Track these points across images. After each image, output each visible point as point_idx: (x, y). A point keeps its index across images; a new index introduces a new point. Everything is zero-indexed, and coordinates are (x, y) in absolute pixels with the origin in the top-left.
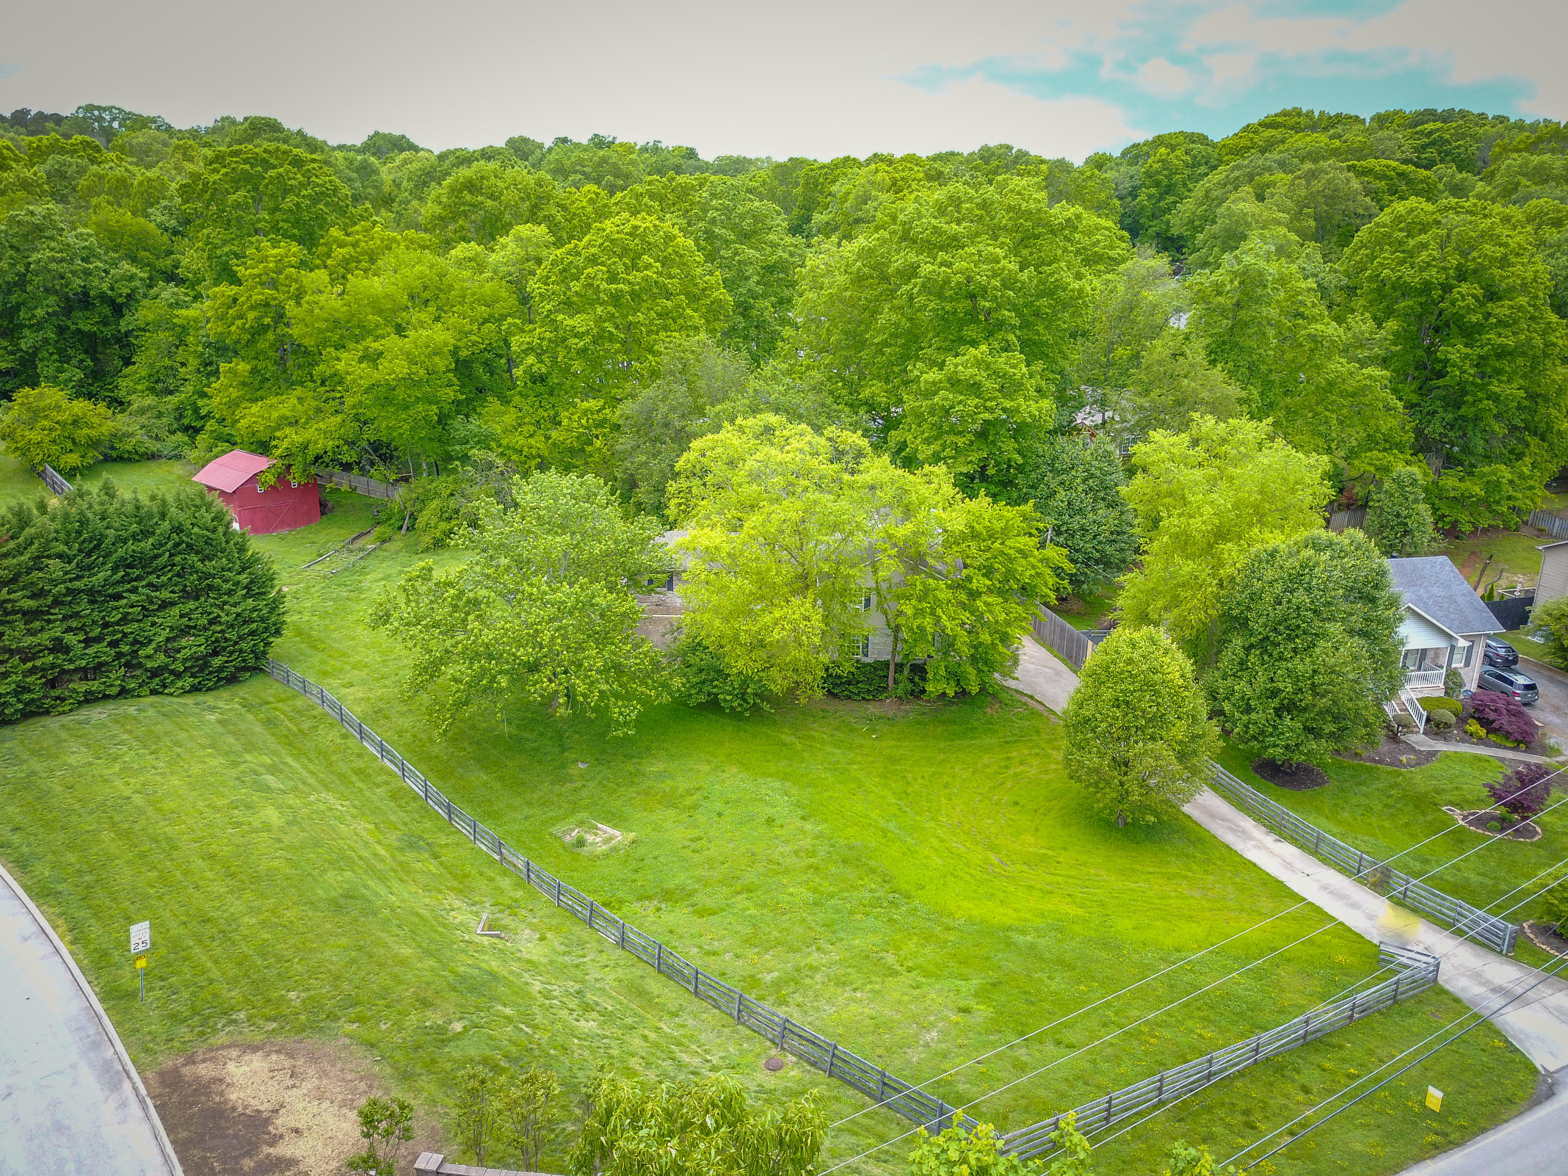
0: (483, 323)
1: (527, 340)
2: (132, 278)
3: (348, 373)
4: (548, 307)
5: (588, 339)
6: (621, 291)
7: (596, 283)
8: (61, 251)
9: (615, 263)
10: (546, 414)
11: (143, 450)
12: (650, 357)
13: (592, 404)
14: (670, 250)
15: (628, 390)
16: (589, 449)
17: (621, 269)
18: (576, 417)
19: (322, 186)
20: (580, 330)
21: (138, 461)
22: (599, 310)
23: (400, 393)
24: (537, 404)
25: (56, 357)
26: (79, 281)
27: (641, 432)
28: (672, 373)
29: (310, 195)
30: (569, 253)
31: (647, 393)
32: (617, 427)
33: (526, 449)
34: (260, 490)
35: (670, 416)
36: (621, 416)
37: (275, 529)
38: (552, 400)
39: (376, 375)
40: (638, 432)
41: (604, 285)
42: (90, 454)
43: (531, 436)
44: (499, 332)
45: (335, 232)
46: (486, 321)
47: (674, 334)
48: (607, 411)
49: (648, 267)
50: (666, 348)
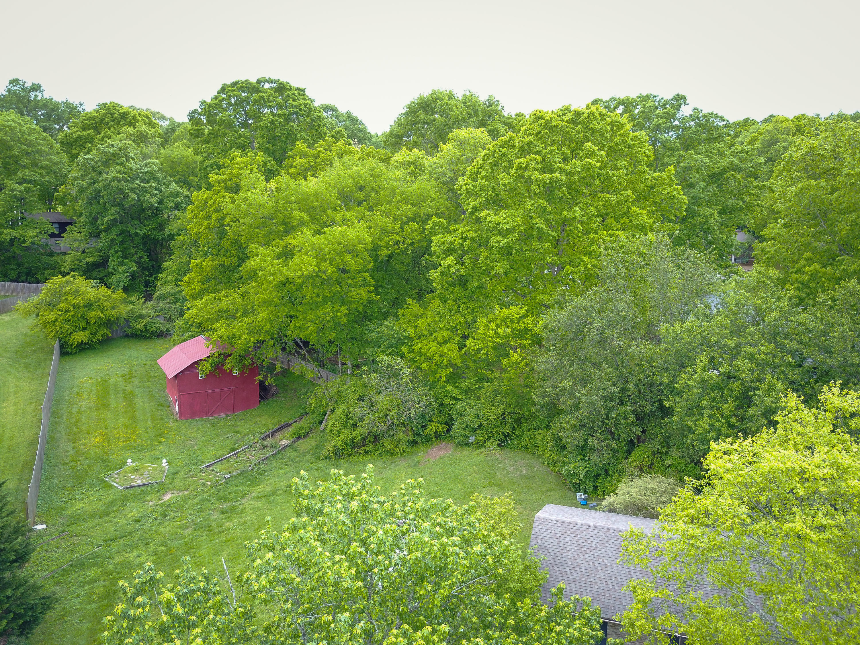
0: (407, 223)
1: (450, 239)
2: (177, 195)
3: (261, 269)
4: (473, 203)
5: (513, 237)
6: (557, 181)
7: (527, 174)
8: (125, 173)
9: (551, 151)
10: (463, 320)
11: (153, 329)
12: (586, 259)
13: (513, 311)
14: (617, 139)
15: (555, 298)
16: (505, 362)
17: (558, 157)
18: (493, 325)
19: (296, 107)
20: (505, 226)
21: (149, 338)
22: (528, 204)
23: (309, 293)
24: (455, 308)
25: (120, 253)
26: (134, 196)
27: (568, 349)
28: (612, 278)
29: (284, 114)
30: (502, 146)
31: (578, 301)
32: (537, 341)
33: (437, 357)
34: (202, 376)
35: (608, 333)
36: (545, 328)
37: (213, 413)
38: (472, 305)
39: (285, 271)
40: (565, 347)
41: (537, 175)
42: (101, 332)
43: (446, 342)
44: (423, 232)
45: (300, 145)
46: (410, 220)
47: (617, 233)
48: (529, 320)
49: (591, 154)
50: (606, 249)
